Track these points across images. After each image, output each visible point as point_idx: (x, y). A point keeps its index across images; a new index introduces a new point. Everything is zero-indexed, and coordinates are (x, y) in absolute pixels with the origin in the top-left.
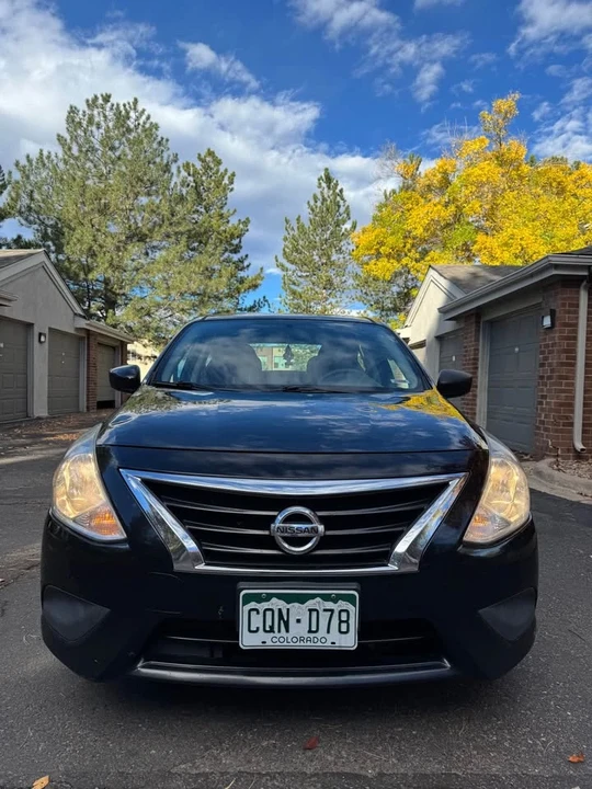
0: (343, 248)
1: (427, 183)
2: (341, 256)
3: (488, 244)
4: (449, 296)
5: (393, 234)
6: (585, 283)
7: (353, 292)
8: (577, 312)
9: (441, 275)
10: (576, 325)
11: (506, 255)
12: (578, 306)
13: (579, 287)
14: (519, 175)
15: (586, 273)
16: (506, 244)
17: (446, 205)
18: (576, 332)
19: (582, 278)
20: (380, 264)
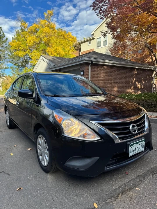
0: (4, 46)
1: (31, 30)
2: (3, 48)
3: (51, 50)
4: (49, 64)
5: (22, 44)
6: (90, 64)
7: (8, 60)
8: (88, 71)
9: (45, 58)
10: (88, 74)
11: (55, 53)
12: (89, 70)
13: (89, 65)
14: (54, 32)
15: (91, 62)
16: (55, 51)
17: (37, 37)
18: (88, 76)
19: (89, 64)
20: (19, 53)
